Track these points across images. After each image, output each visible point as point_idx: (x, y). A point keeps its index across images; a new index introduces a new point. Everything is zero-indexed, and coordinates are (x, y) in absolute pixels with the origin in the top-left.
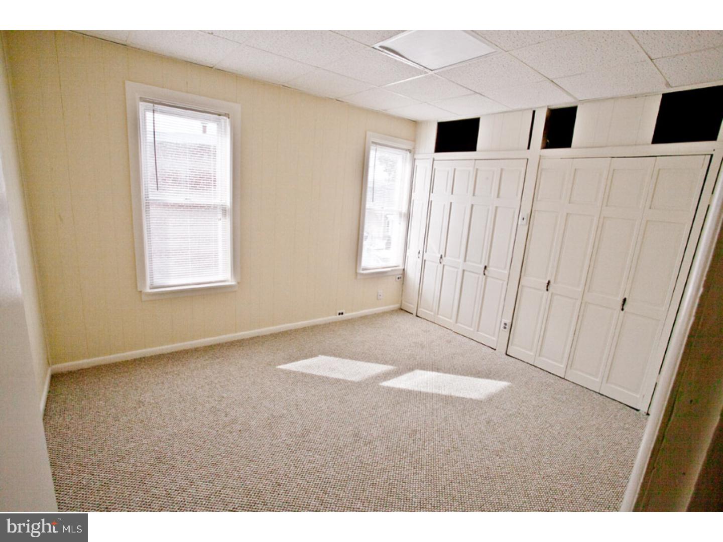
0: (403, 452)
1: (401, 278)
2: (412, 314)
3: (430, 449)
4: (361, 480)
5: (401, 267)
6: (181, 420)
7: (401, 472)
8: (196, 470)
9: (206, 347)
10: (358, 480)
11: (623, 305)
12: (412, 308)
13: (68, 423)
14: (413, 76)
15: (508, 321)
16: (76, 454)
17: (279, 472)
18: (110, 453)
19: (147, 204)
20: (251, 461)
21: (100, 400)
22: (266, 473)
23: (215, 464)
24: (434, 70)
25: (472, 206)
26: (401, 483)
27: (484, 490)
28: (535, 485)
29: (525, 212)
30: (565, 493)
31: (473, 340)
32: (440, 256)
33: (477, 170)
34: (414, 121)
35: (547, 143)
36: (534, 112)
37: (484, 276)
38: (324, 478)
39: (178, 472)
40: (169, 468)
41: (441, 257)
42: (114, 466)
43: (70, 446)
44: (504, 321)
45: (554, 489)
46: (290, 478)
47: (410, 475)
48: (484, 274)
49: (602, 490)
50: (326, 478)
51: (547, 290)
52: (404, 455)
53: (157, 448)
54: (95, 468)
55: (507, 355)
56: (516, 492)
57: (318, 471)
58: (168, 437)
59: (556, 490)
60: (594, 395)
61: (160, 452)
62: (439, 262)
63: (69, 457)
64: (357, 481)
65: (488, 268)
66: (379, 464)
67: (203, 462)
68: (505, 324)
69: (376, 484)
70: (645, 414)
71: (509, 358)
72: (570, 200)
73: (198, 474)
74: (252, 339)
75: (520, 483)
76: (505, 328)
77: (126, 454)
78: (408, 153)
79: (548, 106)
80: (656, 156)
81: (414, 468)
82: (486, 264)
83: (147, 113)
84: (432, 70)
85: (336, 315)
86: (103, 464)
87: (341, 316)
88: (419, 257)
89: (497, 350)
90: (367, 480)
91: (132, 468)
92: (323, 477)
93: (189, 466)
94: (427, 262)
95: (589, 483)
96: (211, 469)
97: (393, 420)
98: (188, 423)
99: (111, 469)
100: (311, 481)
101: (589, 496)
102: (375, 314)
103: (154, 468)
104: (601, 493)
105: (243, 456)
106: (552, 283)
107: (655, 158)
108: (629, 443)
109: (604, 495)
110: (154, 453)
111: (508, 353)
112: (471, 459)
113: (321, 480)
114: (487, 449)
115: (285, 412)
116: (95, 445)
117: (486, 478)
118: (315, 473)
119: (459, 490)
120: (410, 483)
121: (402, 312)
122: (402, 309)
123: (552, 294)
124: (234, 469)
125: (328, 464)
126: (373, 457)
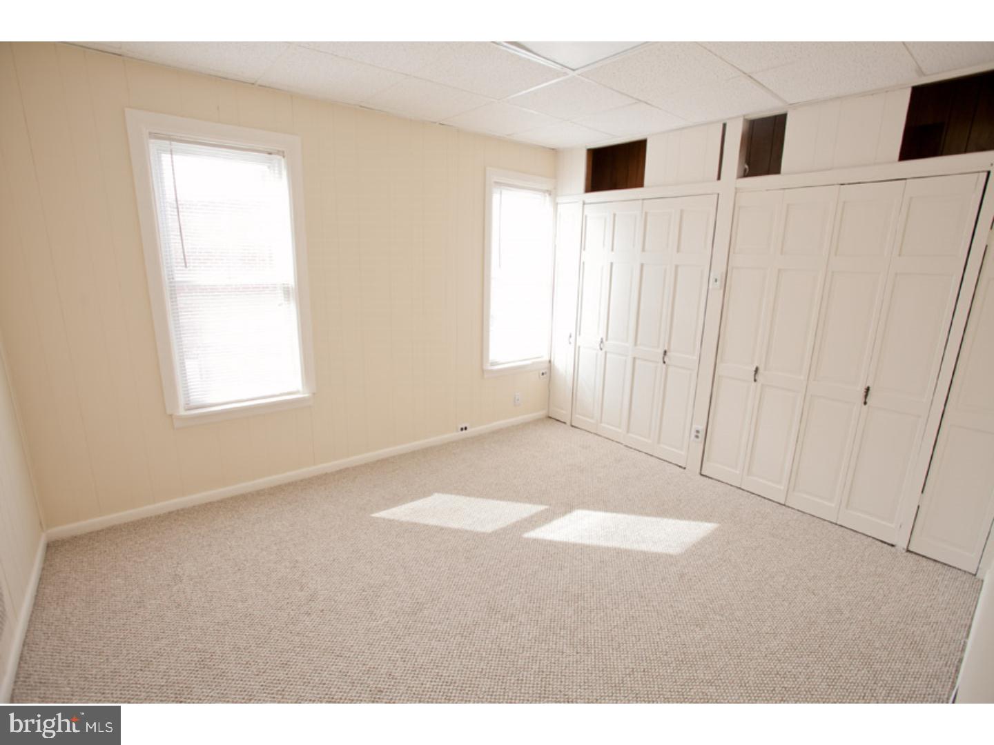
0: (560, 629)
1: (546, 373)
2: (565, 423)
3: (599, 621)
4: (500, 676)
5: (546, 358)
6: (235, 601)
7: (558, 660)
8: (258, 675)
9: (271, 488)
10: (496, 676)
11: (866, 396)
12: (563, 414)
13: (69, 616)
14: (547, 80)
15: (702, 428)
16: (79, 662)
17: (380, 671)
18: (130, 657)
19: (173, 288)
20: (338, 656)
21: (117, 577)
22: (361, 674)
23: (286, 664)
24: (577, 69)
25: (642, 265)
26: (559, 677)
27: (681, 680)
28: (755, 669)
29: (718, 270)
30: (798, 677)
31: (652, 456)
32: (599, 340)
33: (646, 213)
34: (553, 149)
35: (745, 170)
36: (724, 125)
37: (664, 366)
38: (445, 676)
39: (230, 681)
40: (217, 675)
41: (602, 342)
42: (135, 677)
43: (70, 649)
44: (695, 427)
45: (783, 673)
46: (396, 679)
47: (571, 663)
48: (664, 362)
49: (851, 670)
50: (449, 676)
51: (755, 380)
52: (562, 633)
53: (199, 646)
54: (107, 682)
55: (701, 475)
56: (727, 681)
57: (437, 666)
58: (216, 627)
59: (785, 674)
60: (830, 526)
61: (204, 652)
62: (598, 348)
63: (68, 668)
64: (494, 677)
65: (668, 354)
66: (525, 649)
67: (267, 663)
68: (698, 432)
69: (522, 680)
70: (904, 551)
71: (705, 478)
72: (782, 249)
73: (261, 682)
74: (340, 472)
75: (733, 666)
76: (697, 437)
77: (155, 658)
78: (547, 195)
79: (744, 116)
80: (905, 179)
81: (577, 653)
82: (666, 348)
83: (163, 155)
84: (574, 70)
85: (457, 431)
86: (120, 676)
87: (464, 431)
88: (570, 343)
89: (687, 468)
90: (509, 675)
91: (162, 678)
92: (444, 674)
93: (248, 669)
94: (581, 349)
95: (832, 661)
96: (279, 673)
97: (544, 581)
98: (246, 604)
99: (131, 682)
100: (428, 681)
101: (834, 680)
102: (513, 426)
103: (196, 677)
104: (850, 675)
105: (327, 649)
106: (761, 371)
107: (904, 181)
108: (885, 596)
109: (856, 678)
110: (195, 653)
111: (703, 473)
112: (658, 634)
113: (442, 680)
114: (681, 617)
115: (387, 578)
116: (108, 646)
117: (682, 661)
118: (432, 669)
119: (644, 683)
120: (573, 676)
121: (551, 421)
122: (550, 418)
123: (762, 385)
124: (314, 670)
125: (451, 654)
126: (517, 640)
